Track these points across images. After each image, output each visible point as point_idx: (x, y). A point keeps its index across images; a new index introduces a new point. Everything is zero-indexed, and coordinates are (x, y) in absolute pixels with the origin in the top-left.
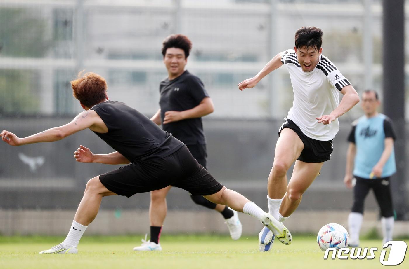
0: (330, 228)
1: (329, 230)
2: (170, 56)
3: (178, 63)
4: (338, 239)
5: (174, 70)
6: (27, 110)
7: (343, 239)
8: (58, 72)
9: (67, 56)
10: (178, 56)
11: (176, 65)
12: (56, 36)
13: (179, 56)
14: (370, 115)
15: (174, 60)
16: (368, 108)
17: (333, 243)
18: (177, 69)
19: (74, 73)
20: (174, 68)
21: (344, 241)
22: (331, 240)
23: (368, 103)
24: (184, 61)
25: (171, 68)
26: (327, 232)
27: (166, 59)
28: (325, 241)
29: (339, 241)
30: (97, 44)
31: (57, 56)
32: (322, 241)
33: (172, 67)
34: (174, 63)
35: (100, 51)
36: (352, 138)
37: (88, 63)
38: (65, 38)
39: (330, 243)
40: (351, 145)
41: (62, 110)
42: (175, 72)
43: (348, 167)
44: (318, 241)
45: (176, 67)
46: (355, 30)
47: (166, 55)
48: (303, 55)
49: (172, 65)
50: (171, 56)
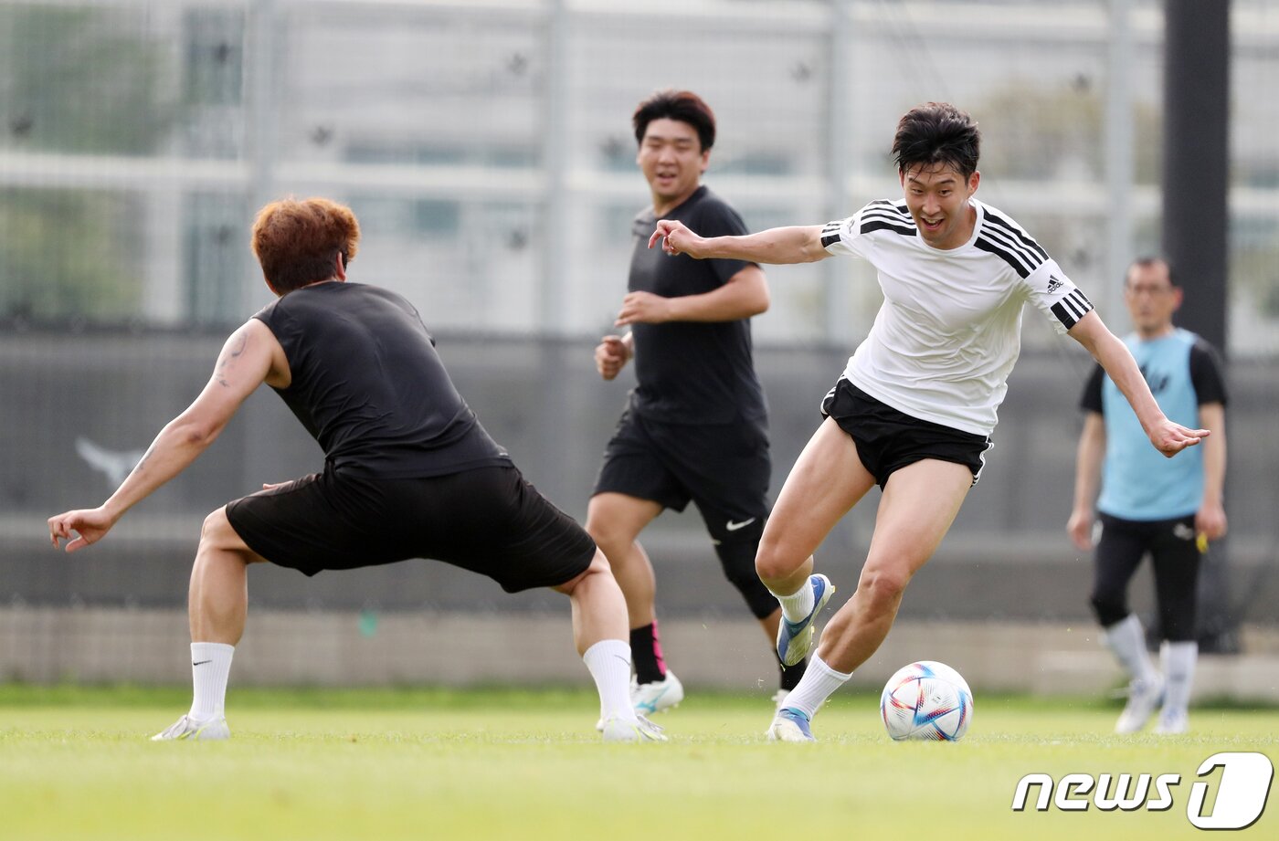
0: (923, 668)
1: (919, 673)
2: (656, 143)
3: (678, 165)
4: (941, 701)
5: (665, 185)
6: (103, 310)
7: (956, 704)
8: (196, 198)
9: (223, 151)
10: (679, 145)
11: (672, 170)
12: (192, 93)
13: (682, 145)
14: (1149, 332)
15: (666, 155)
16: (1145, 313)
17: (924, 711)
18: (675, 183)
19: (246, 201)
20: (666, 181)
21: (958, 712)
22: (920, 703)
23: (1144, 296)
24: (699, 160)
25: (658, 180)
26: (910, 679)
27: (646, 150)
28: (901, 704)
29: (943, 708)
30: (315, 116)
31: (195, 150)
32: (895, 704)
33: (661, 176)
34: (667, 165)
35: (322, 137)
36: (1093, 400)
37: (286, 172)
38: (217, 98)
39: (916, 710)
40: (1091, 421)
41: (206, 312)
42: (668, 191)
43: (1082, 487)
44: (881, 705)
45: (673, 176)
46: (1082, 83)
47: (646, 141)
48: (919, 191)
49: (661, 170)
50: (658, 143)
